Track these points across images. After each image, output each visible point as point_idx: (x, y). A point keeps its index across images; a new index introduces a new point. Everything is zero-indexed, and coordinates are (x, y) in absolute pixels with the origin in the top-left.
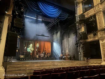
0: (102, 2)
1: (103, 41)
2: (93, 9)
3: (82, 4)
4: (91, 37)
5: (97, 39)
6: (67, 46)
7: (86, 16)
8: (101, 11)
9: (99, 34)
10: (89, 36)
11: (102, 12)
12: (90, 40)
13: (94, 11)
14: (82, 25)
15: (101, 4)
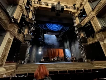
0: (94, 10)
1: (103, 42)
2: (87, 17)
3: (79, 18)
4: (90, 40)
5: (96, 40)
6: (75, 50)
7: (83, 25)
8: (94, 16)
9: (97, 36)
10: (88, 40)
11: (96, 17)
12: (90, 43)
13: (88, 19)
14: (80, 32)
15: (93, 11)
